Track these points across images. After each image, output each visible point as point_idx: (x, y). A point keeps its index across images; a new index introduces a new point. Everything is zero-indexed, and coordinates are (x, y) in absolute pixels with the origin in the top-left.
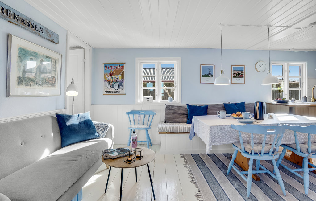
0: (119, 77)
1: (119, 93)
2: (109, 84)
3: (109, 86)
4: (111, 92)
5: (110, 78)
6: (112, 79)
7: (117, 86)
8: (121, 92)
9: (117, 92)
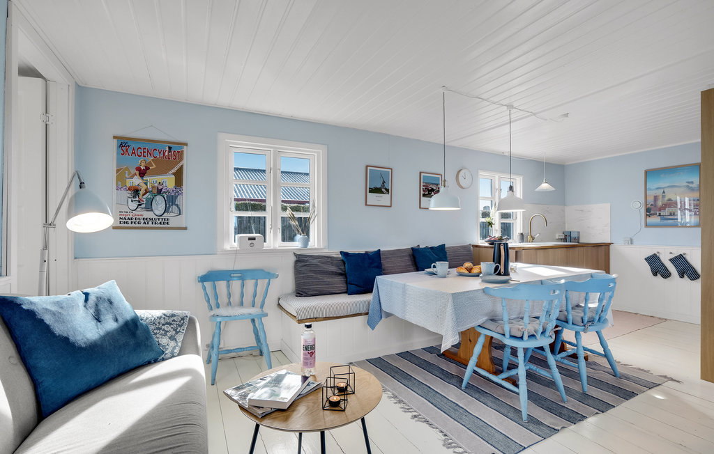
0: (169, 181)
1: (166, 226)
2: (134, 197)
3: (133, 205)
4: (142, 222)
5: (137, 181)
6: (146, 184)
7: (159, 205)
8: (174, 221)
9: (162, 223)
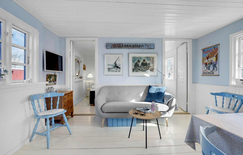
0: (214, 59)
1: (213, 74)
2: (206, 66)
3: (206, 68)
4: (207, 73)
5: (206, 61)
6: (208, 61)
7: (211, 68)
9: (212, 74)
